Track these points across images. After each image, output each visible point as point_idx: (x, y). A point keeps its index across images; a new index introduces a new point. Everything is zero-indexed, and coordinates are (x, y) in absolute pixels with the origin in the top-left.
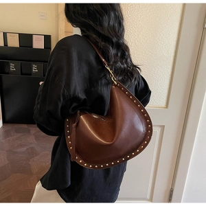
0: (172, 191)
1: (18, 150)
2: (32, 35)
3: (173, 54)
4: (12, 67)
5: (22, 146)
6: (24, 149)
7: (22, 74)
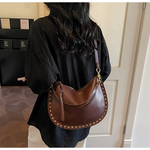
0: (125, 127)
1: (14, 104)
2: (20, 19)
3: (122, 28)
4: (6, 44)
5: (16, 101)
6: (18, 103)
7: (13, 49)
